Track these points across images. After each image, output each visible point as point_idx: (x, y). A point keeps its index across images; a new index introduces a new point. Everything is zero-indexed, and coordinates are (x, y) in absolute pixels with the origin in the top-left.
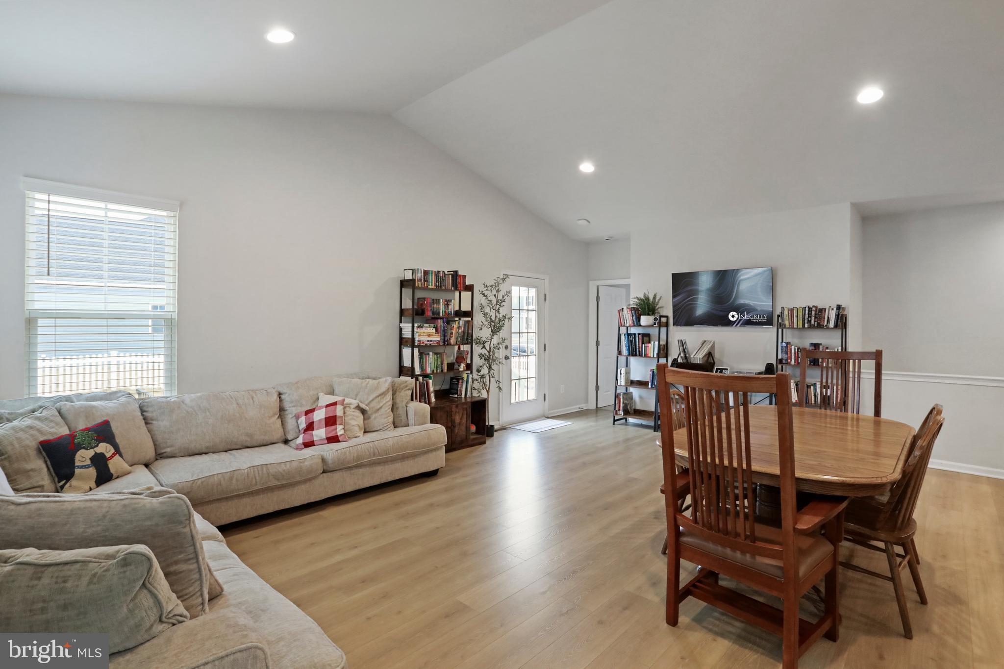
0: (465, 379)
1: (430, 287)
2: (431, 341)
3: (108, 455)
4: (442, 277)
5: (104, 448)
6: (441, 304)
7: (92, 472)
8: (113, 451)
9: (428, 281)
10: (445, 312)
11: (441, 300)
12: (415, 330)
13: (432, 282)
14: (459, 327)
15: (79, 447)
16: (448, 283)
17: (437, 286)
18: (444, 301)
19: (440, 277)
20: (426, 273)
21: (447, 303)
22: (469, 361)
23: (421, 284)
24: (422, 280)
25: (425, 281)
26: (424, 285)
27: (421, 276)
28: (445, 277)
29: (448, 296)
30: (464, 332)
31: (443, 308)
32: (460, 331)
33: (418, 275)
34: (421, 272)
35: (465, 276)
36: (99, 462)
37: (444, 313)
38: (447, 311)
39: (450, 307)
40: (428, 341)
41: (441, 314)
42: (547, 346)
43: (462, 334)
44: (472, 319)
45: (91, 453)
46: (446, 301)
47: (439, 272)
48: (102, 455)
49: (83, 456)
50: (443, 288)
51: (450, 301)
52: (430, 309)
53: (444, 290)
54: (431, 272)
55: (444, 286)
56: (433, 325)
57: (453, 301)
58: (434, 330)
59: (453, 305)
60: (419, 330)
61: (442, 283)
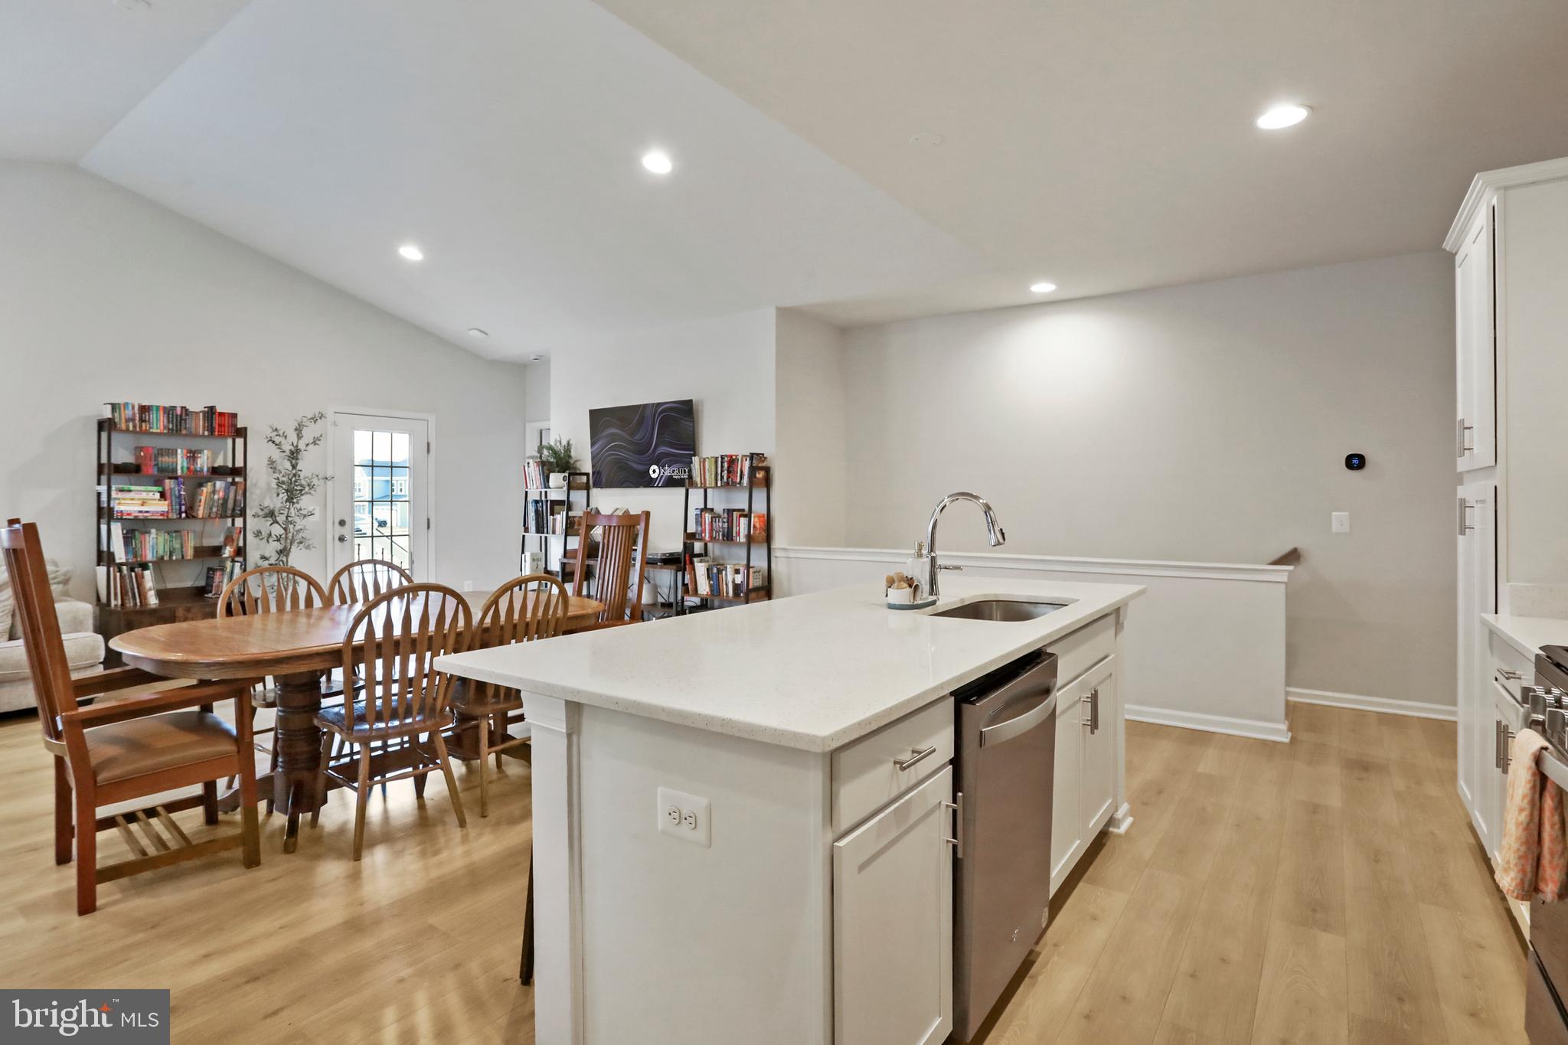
0: (228, 570)
1: (154, 430)
2: (149, 512)
4: (181, 416)
6: (179, 457)
9: (149, 421)
10: (188, 468)
11: (179, 451)
12: (114, 494)
13: (158, 423)
14: (214, 492)
16: (197, 426)
17: (169, 429)
18: (185, 451)
19: (178, 419)
20: (144, 409)
21: (192, 456)
22: (241, 544)
23: (134, 426)
24: (133, 420)
25: (142, 420)
26: (141, 427)
27: (134, 414)
28: (187, 415)
29: (195, 444)
30: (225, 500)
31: (182, 462)
32: (216, 497)
33: (127, 412)
34: (133, 408)
35: (234, 416)
37: (185, 470)
38: (192, 467)
39: (199, 461)
40: (141, 512)
41: (179, 472)
42: (431, 521)
43: (221, 502)
44: (245, 480)
46: (190, 451)
47: (174, 408)
50: (184, 432)
51: (200, 451)
52: (153, 463)
53: (186, 435)
54: (155, 408)
55: (186, 428)
56: (155, 488)
57: (206, 451)
58: (158, 495)
59: (205, 458)
60: (120, 495)
61: (181, 425)
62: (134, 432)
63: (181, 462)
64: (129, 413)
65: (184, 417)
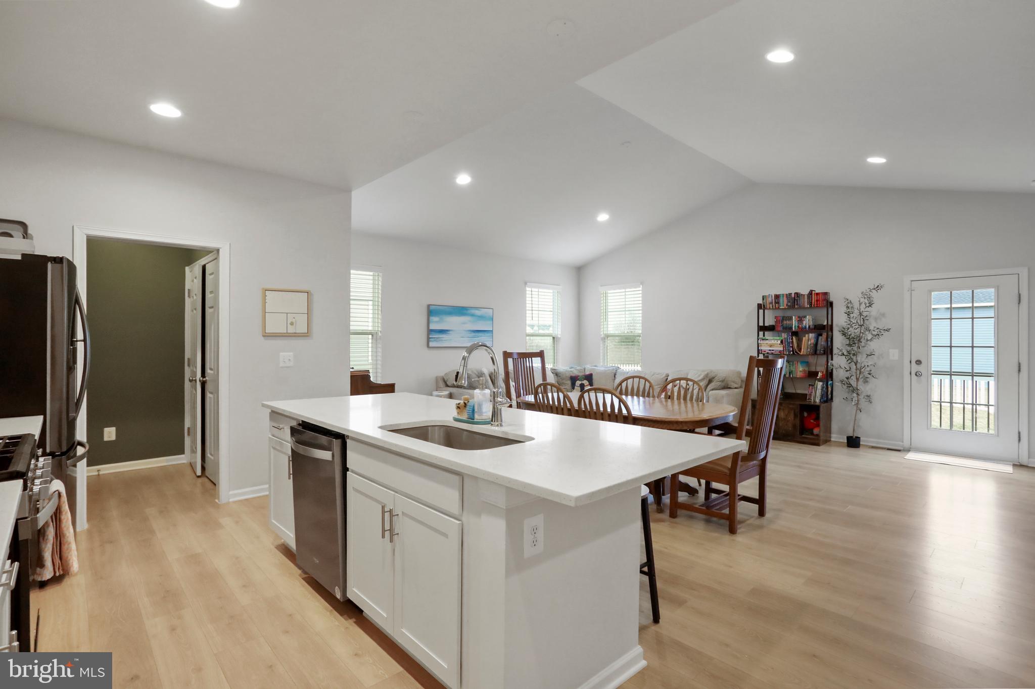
1: (782, 307)
2: (773, 350)
3: (585, 385)
4: (794, 298)
5: (586, 382)
6: (793, 320)
7: (579, 388)
8: (588, 384)
9: (779, 303)
10: (798, 327)
11: (794, 317)
13: (784, 303)
14: (808, 340)
15: (578, 380)
16: (804, 302)
17: (789, 306)
18: (796, 317)
19: (794, 300)
20: (777, 297)
21: (800, 320)
23: (773, 306)
24: (772, 303)
25: (776, 303)
26: (776, 306)
27: (772, 299)
28: (797, 297)
29: (801, 313)
30: (815, 344)
33: (769, 299)
34: (772, 297)
35: (826, 294)
36: (582, 386)
37: (797, 328)
38: (800, 326)
39: (804, 322)
40: (770, 350)
41: (794, 329)
42: (1022, 364)
44: (830, 332)
45: (580, 382)
46: (799, 317)
47: (790, 294)
48: (584, 384)
49: (578, 383)
50: (796, 307)
51: (805, 317)
52: (780, 325)
53: (798, 308)
54: (782, 296)
55: (797, 304)
56: (778, 338)
57: (808, 317)
58: (779, 342)
59: (808, 320)
60: (762, 342)
61: (794, 303)
62: (773, 309)
63: (794, 323)
64: (770, 300)
65: (796, 298)
